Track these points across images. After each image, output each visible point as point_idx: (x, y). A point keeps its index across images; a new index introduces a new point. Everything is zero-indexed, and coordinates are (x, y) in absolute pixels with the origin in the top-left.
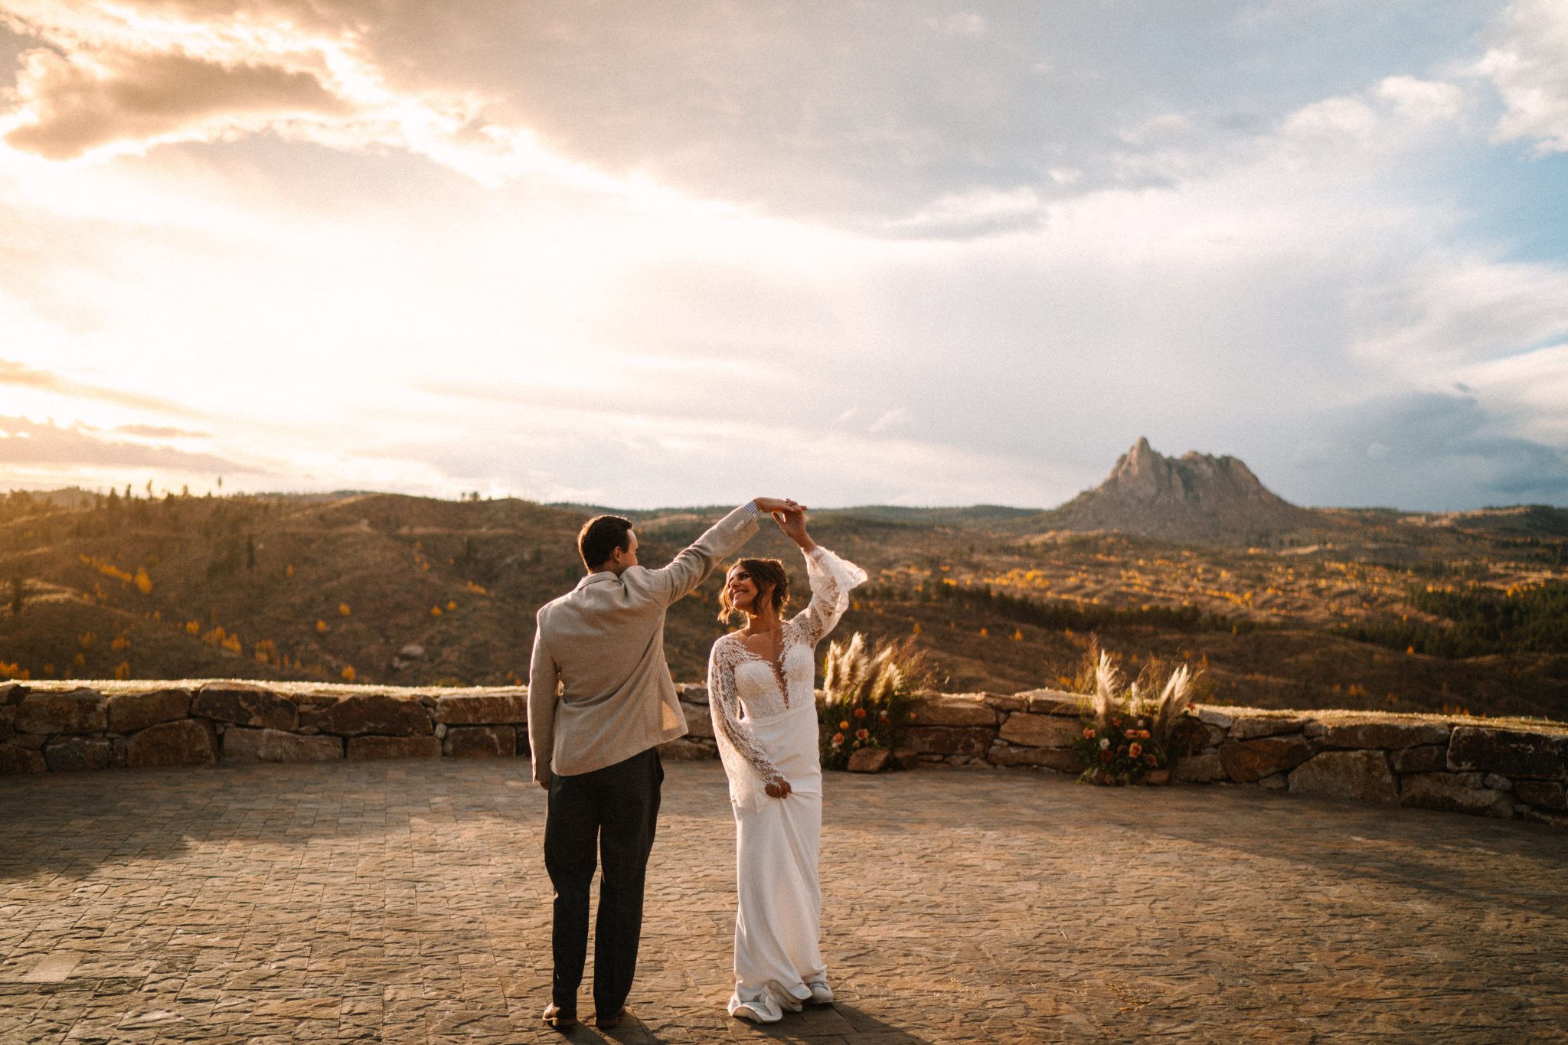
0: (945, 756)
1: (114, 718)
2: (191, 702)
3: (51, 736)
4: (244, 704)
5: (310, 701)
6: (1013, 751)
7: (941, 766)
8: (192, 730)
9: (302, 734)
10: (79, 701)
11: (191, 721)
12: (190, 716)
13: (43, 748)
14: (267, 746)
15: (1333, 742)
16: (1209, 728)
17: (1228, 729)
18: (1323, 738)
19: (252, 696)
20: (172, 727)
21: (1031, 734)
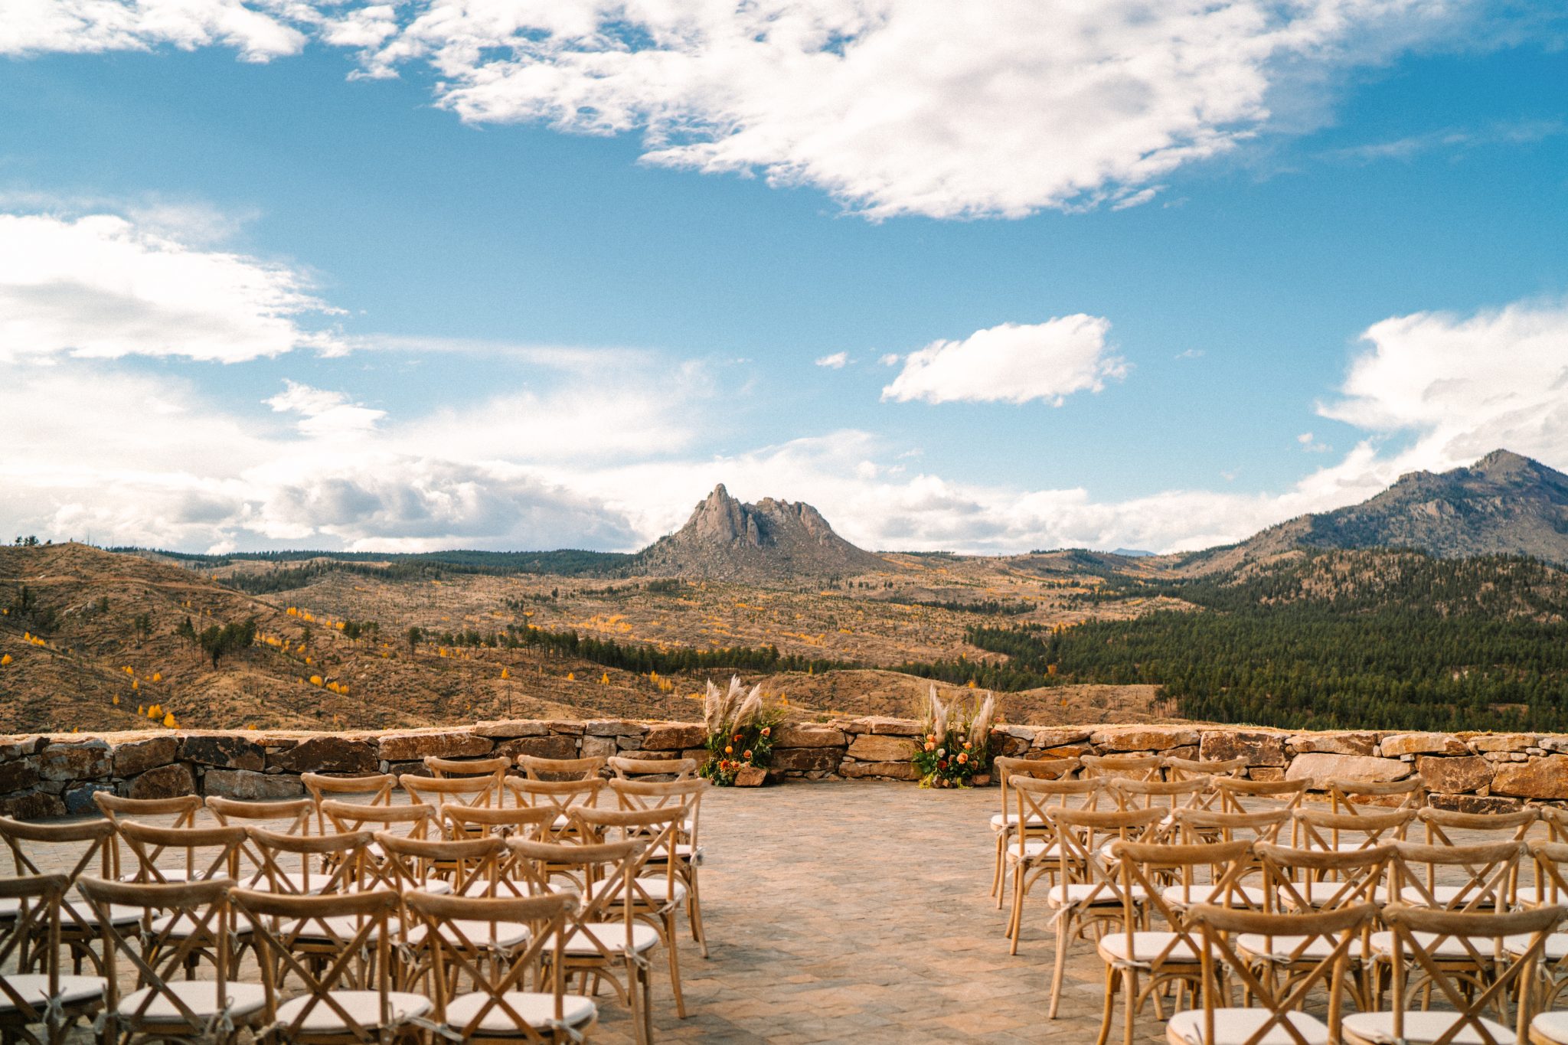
0: (804, 772)
1: (117, 765)
2: (178, 749)
3: (68, 781)
4: (221, 749)
5: (276, 744)
6: (860, 765)
7: (802, 779)
8: (179, 773)
9: (270, 774)
10: (91, 750)
11: (178, 765)
12: (176, 760)
13: (62, 794)
14: (241, 785)
15: (1114, 747)
16: (1017, 741)
17: (1032, 741)
18: (1106, 745)
19: (227, 741)
20: (163, 771)
21: (874, 751)
